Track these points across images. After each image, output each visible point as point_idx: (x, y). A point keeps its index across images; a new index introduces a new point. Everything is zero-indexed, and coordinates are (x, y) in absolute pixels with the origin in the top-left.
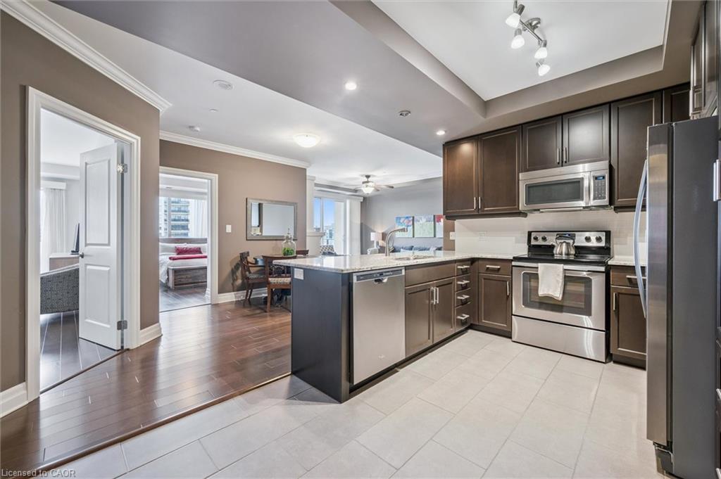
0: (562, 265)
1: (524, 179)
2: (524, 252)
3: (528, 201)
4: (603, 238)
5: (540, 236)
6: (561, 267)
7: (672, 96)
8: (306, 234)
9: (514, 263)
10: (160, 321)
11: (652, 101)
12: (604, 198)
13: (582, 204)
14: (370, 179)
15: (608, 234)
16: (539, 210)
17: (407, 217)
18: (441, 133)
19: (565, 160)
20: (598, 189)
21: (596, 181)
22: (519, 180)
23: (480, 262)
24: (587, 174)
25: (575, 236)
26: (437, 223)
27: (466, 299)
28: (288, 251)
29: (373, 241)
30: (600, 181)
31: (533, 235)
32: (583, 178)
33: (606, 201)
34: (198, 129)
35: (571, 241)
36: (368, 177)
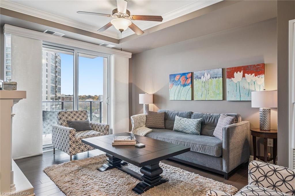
17: (184, 74)
26: (228, 80)
29: (142, 105)
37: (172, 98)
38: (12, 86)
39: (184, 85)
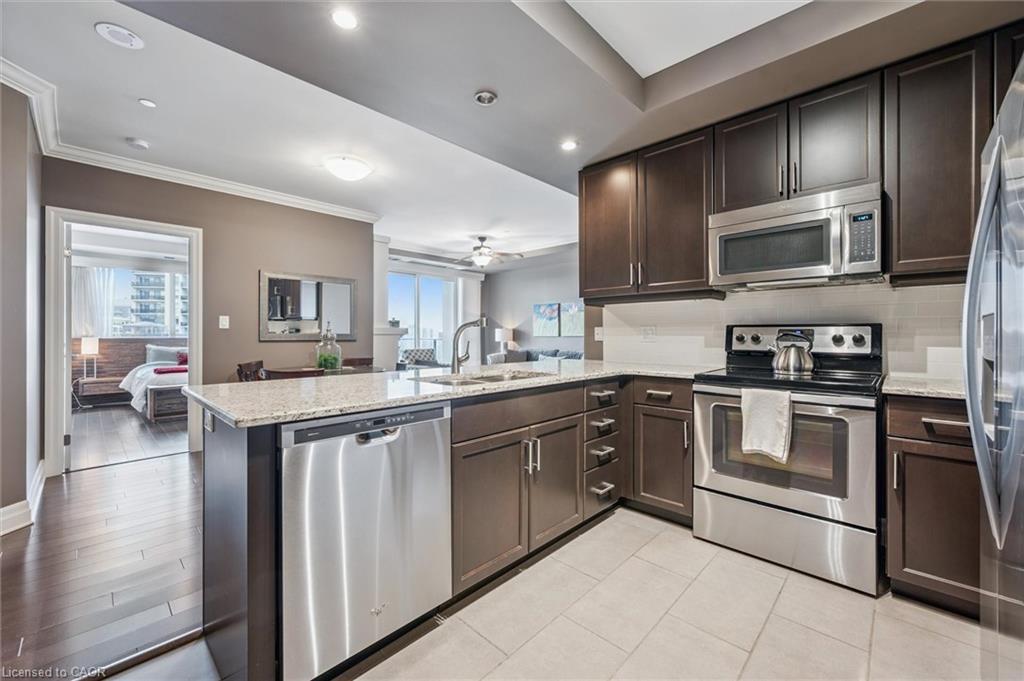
0: (788, 392)
1: (718, 226)
2: (718, 364)
3: (726, 267)
4: (868, 338)
5: (748, 335)
6: (785, 396)
7: (1014, 42)
8: (372, 331)
9: (696, 387)
10: (28, 498)
11: (970, 57)
12: (872, 257)
13: (826, 270)
14: (485, 244)
15: (877, 331)
16: (743, 285)
17: (550, 305)
18: (569, 146)
19: (793, 186)
20: (859, 242)
21: (856, 224)
22: (707, 229)
23: (637, 384)
24: (838, 211)
25: (812, 335)
27: (609, 454)
28: (325, 360)
29: (499, 343)
30: (862, 224)
31: (736, 332)
32: (827, 221)
33: (875, 264)
34: (145, 144)
35: (805, 345)
36: (482, 239)
37: (535, 334)
38: (395, 324)
39: (551, 319)
